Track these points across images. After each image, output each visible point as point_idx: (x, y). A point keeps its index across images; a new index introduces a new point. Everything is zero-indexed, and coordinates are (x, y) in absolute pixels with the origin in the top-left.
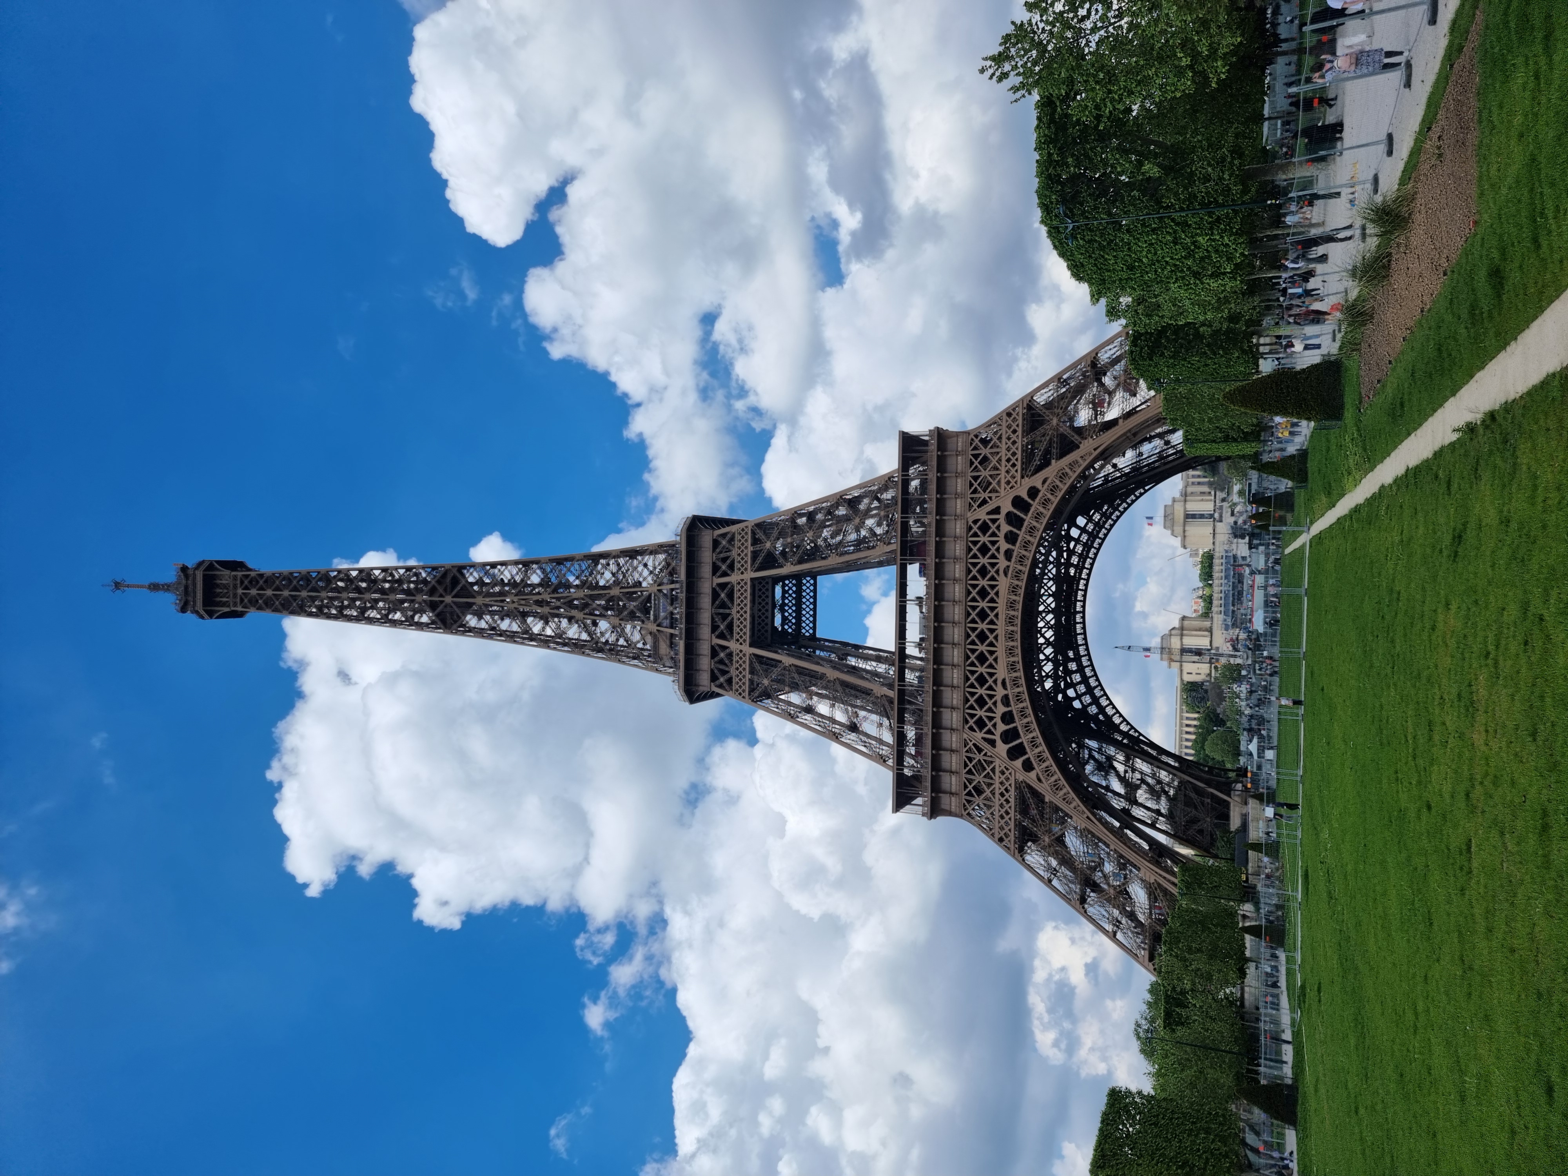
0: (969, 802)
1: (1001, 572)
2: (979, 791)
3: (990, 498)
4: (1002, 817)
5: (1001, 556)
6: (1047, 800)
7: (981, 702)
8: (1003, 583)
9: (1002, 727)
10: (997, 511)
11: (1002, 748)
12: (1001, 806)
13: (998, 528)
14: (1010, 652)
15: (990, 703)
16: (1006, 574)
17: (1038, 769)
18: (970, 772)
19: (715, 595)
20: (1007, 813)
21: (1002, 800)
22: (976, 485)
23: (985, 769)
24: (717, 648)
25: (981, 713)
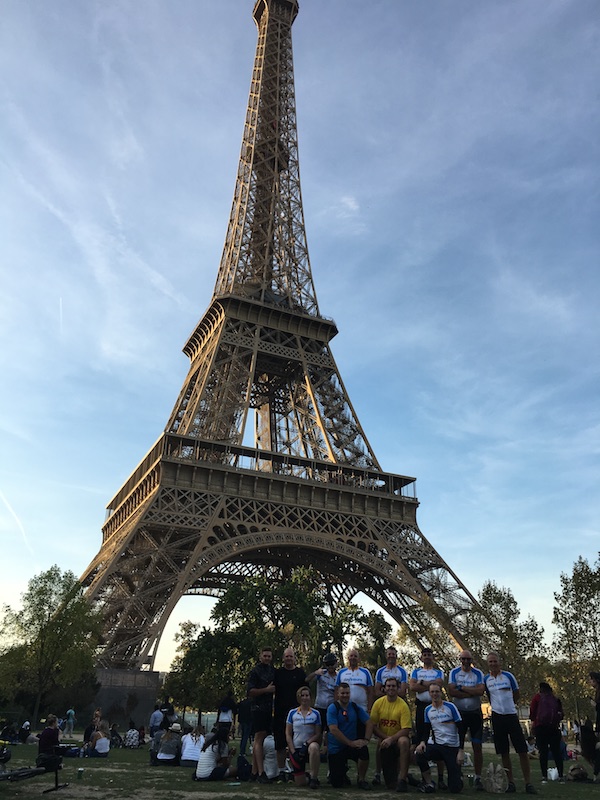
1: (339, 536)
2: (183, 500)
3: (382, 534)
5: (348, 537)
6: (191, 552)
7: (248, 511)
8: (330, 537)
9: (235, 524)
10: (375, 538)
11: (220, 523)
12: (177, 517)
13: (365, 537)
14: (288, 537)
15: (250, 517)
16: (338, 539)
17: (212, 548)
18: (196, 497)
19: (290, 335)
21: (182, 519)
22: (387, 525)
23: (202, 508)
24: (253, 328)
25: (240, 510)
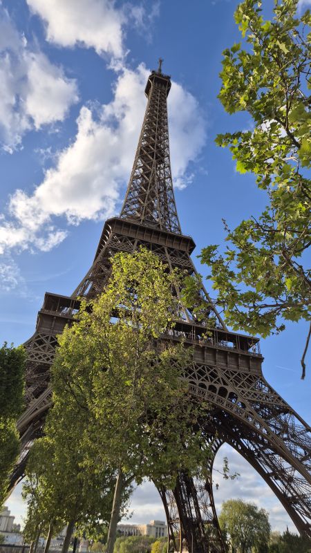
0: (47, 338)
3: (231, 381)
4: (37, 355)
5: (200, 382)
10: (225, 383)
12: (45, 356)
13: (215, 382)
16: (190, 382)
20: (40, 358)
21: (49, 357)
22: (236, 375)
24: (133, 241)
